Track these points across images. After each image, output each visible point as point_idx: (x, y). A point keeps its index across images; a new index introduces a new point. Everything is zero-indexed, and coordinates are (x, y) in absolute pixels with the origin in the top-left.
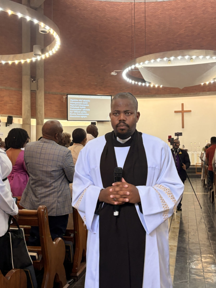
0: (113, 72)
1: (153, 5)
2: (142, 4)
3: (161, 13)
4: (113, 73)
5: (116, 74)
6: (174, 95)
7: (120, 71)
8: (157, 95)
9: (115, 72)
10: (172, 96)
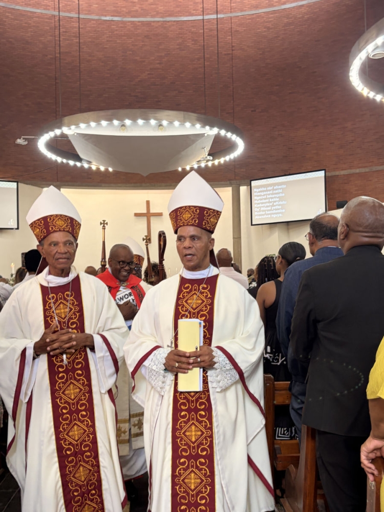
0: (20, 138)
1: (94, 24)
2: (72, 20)
3: (108, 41)
4: (20, 141)
5: (26, 143)
6: (133, 185)
7: (34, 138)
8: (103, 185)
9: (23, 139)
10: (129, 187)
